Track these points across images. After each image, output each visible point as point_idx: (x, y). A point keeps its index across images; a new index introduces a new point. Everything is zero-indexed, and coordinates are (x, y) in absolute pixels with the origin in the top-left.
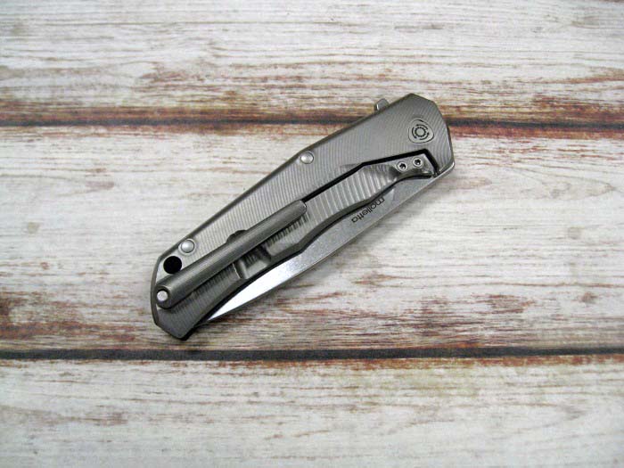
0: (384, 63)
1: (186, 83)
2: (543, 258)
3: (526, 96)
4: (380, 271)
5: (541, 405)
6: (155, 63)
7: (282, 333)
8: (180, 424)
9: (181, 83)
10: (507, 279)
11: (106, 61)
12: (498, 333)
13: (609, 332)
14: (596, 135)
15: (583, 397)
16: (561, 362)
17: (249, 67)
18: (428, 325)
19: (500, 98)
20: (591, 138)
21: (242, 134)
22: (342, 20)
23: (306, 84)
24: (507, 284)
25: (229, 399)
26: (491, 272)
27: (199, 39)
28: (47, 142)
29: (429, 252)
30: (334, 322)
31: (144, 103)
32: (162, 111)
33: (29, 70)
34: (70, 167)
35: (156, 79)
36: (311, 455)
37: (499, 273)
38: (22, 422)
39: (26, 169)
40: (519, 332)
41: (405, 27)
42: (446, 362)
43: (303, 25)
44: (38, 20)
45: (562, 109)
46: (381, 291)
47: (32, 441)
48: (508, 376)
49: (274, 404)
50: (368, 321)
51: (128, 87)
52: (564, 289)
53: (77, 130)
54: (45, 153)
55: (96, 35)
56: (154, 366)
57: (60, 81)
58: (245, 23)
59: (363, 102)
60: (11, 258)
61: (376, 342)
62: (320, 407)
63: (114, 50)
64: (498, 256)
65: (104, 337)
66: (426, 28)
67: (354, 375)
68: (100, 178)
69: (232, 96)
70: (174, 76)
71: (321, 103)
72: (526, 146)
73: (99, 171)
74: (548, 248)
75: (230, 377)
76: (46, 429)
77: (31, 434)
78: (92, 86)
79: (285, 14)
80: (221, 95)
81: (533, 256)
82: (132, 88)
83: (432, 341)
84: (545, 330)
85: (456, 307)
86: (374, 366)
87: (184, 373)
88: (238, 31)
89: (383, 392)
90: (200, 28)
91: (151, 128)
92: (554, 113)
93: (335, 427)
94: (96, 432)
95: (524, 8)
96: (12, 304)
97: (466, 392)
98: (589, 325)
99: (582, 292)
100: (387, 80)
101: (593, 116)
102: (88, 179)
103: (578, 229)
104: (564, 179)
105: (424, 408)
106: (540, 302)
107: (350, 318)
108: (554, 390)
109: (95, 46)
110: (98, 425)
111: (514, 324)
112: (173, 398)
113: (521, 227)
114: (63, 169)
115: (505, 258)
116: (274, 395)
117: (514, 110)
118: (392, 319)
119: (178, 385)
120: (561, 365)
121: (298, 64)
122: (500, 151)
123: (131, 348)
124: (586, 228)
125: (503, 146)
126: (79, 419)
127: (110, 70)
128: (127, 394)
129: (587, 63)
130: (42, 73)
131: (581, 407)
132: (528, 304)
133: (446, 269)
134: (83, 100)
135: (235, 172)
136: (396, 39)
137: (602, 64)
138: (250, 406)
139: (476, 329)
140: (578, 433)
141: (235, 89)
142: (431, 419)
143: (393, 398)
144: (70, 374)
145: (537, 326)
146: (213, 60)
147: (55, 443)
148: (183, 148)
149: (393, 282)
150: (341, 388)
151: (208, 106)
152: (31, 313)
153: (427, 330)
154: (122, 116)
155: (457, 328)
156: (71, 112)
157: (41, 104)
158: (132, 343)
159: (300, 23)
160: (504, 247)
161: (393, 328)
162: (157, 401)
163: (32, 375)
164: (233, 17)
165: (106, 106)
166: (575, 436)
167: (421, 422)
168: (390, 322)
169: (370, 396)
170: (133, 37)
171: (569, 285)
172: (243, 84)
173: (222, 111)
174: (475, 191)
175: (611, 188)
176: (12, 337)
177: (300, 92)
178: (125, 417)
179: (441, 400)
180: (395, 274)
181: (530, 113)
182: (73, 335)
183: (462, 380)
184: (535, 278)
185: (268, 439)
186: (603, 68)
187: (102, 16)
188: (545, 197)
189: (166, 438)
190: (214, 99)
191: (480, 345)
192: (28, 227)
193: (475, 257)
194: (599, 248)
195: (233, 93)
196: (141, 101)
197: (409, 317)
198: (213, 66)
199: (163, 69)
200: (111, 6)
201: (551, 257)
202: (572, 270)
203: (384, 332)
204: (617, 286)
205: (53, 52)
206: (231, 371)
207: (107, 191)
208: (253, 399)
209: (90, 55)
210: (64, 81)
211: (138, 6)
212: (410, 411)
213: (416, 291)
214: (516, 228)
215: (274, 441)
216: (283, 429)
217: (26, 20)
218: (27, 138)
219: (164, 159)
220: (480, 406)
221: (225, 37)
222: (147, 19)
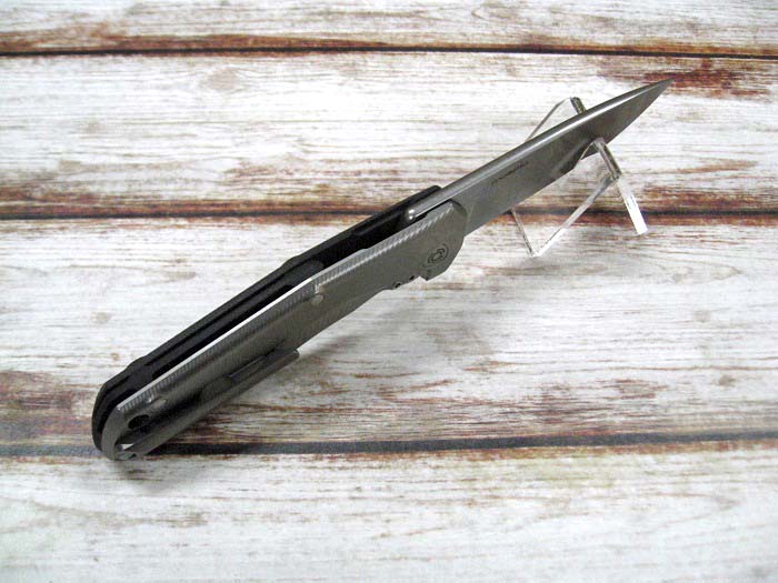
1: (274, 177)
2: (672, 342)
4: (492, 358)
5: (686, 495)
6: (240, 158)
7: (386, 424)
8: (270, 524)
9: (268, 177)
10: (635, 364)
11: (188, 157)
12: (630, 419)
13: (754, 416)
14: (714, 221)
15: (733, 485)
16: (702, 449)
17: (340, 161)
18: (550, 412)
20: (710, 224)
22: (436, 118)
23: (402, 177)
24: (634, 369)
25: (327, 495)
26: (615, 356)
27: (286, 136)
28: (122, 233)
29: (545, 337)
30: (445, 410)
31: (229, 196)
32: (248, 203)
33: (104, 166)
34: (146, 257)
35: (242, 173)
36: (426, 555)
37: (623, 357)
38: (80, 525)
39: (98, 259)
40: (653, 418)
41: (504, 124)
42: (574, 451)
43: (396, 123)
44: (115, 119)
45: (675, 198)
46: (494, 377)
47: (92, 547)
48: (646, 465)
49: (379, 500)
50: (483, 408)
51: (209, 182)
52: (698, 372)
53: (155, 222)
54: (119, 244)
55: (177, 133)
56: (241, 461)
57: (136, 175)
58: (336, 121)
60: (78, 349)
61: (494, 431)
62: (433, 502)
63: (197, 147)
64: (621, 340)
67: (470, 467)
69: (323, 189)
70: (261, 170)
73: (179, 261)
74: (675, 331)
75: (328, 470)
76: (110, 535)
77: (92, 538)
78: (172, 180)
79: (377, 113)
80: (312, 188)
81: (660, 339)
82: (215, 182)
83: (555, 429)
84: (683, 415)
85: (580, 392)
86: (493, 456)
87: (274, 468)
89: (505, 484)
90: (288, 126)
91: (235, 219)
92: (668, 202)
93: (452, 524)
94: (170, 534)
96: (75, 398)
97: (600, 482)
98: (732, 410)
99: (718, 375)
101: (710, 203)
102: (167, 269)
103: (707, 313)
104: (686, 264)
105: (554, 501)
106: (673, 386)
107: (463, 406)
108: (700, 478)
109: (176, 142)
110: (173, 527)
111: (646, 409)
112: (263, 496)
113: (645, 311)
114: (139, 260)
115: (629, 342)
116: (380, 489)
118: (510, 406)
119: (268, 481)
120: (705, 452)
121: (393, 159)
122: (613, 238)
123: (214, 442)
124: (715, 311)
125: (615, 233)
126: (150, 521)
127: (192, 166)
128: (209, 491)
130: (117, 168)
131: (734, 497)
132: (659, 388)
133: (566, 354)
134: (163, 193)
137: (713, 155)
138: (351, 502)
139: (604, 415)
140: (733, 525)
141: (327, 182)
142: (563, 512)
143: (518, 490)
144: (140, 471)
145: (672, 411)
146: (303, 156)
147: (120, 548)
148: (271, 239)
149: (509, 368)
150: (456, 480)
151: (298, 198)
153: (549, 417)
154: (205, 208)
155: (582, 415)
156: (148, 206)
157: (116, 197)
158: (214, 437)
159: (393, 121)
160: (626, 331)
161: (511, 416)
162: (243, 499)
163: (96, 473)
164: (323, 116)
165: (187, 199)
166: (731, 529)
167: (551, 516)
168: (508, 410)
169: (489, 489)
170: (217, 135)
171: (704, 368)
172: (335, 177)
173: (313, 203)
174: (590, 277)
175: (736, 272)
177: (396, 185)
178: (205, 517)
179: (572, 492)
180: (508, 361)
183: (594, 470)
184: (666, 362)
185: (373, 538)
186: (714, 159)
187: (182, 116)
188: (666, 281)
189: (253, 540)
190: (305, 191)
191: (610, 432)
192: (97, 318)
193: (596, 342)
194: (731, 330)
195: (325, 186)
196: (225, 194)
197: (528, 403)
198: (302, 161)
199: (249, 163)
200: (192, 107)
201: (679, 341)
202: (704, 353)
203: (502, 420)
204: (756, 369)
205: (129, 148)
206: (329, 465)
207: (188, 282)
208: (356, 494)
209: (171, 152)
210: (141, 175)
211: (223, 106)
212: (539, 505)
213: (535, 377)
214: (639, 312)
215: (381, 541)
216: (392, 527)
217: (103, 119)
218: (99, 230)
219: (252, 249)
220: (617, 498)
221: (315, 134)
222: (232, 119)
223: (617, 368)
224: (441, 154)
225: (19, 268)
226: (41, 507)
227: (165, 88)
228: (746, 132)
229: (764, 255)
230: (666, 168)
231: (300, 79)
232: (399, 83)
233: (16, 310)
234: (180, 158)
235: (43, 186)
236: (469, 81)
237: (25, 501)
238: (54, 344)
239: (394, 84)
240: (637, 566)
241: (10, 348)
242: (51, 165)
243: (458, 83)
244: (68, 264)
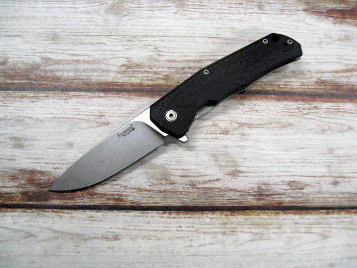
1: (143, 70)
2: (315, 163)
3: (312, 79)
4: (239, 169)
5: (310, 233)
6: (127, 58)
7: (192, 198)
8: (146, 240)
9: (141, 70)
10: (298, 173)
11: (102, 57)
12: (292, 199)
13: (344, 199)
14: (345, 100)
15: (329, 229)
16: (320, 213)
17: (175, 61)
18: (260, 195)
19: (300, 81)
20: (343, 102)
22: (222, 36)
24: (298, 176)
25: (168, 229)
26: (291, 169)
27: (149, 45)
28: (75, 100)
29: (262, 160)
30: (216, 193)
31: (123, 80)
32: (132, 85)
33: (62, 60)
34: (87, 114)
35: (128, 67)
36: (205, 255)
37: (294, 170)
38: (71, 239)
39: (65, 114)
40: (302, 199)
42: (268, 213)
43: (202, 39)
44: (65, 32)
45: (329, 86)
46: (238, 178)
47: (77, 248)
48: (296, 219)
49: (188, 231)
50: (232, 193)
51: (114, 71)
52: (323, 179)
53: (90, 94)
54: (74, 106)
55: (97, 41)
56: (133, 213)
57: (79, 67)
58: (173, 37)
60: (61, 160)
61: (236, 203)
62: (209, 233)
63: (106, 50)
64: (294, 162)
65: (108, 199)
67: (225, 218)
70: (137, 65)
72: (310, 106)
73: (101, 116)
74: (318, 158)
75: (168, 219)
76: (83, 242)
77: (76, 244)
78: (96, 70)
79: (193, 32)
80: (161, 77)
81: (311, 162)
82: (116, 72)
83: (261, 203)
84: (315, 198)
85: (274, 186)
86: (234, 214)
87: (147, 217)
88: (169, 41)
89: (239, 226)
90: (150, 39)
91: (126, 93)
92: (326, 89)
93: (216, 242)
94: (106, 243)
95: (314, 31)
97: (276, 227)
98: (335, 196)
99: (332, 180)
101: (345, 90)
102: (97, 120)
103: (333, 149)
104: (327, 124)
105: (257, 234)
106: (312, 184)
109: (95, 48)
110: (107, 241)
111: (300, 195)
112: (142, 228)
113: (306, 148)
114: (84, 115)
115: (297, 163)
116: (189, 227)
117: (306, 87)
118: (243, 192)
119: (144, 222)
120: (320, 215)
121: (200, 60)
122: (298, 109)
123: (121, 205)
124: (337, 149)
125: (299, 106)
126: (98, 238)
127: (104, 62)
128: (121, 226)
129: (344, 62)
130: (69, 62)
131: (327, 234)
132: (306, 185)
133: (269, 168)
134: (92, 78)
137: (352, 62)
138: (177, 232)
139: (282, 197)
141: (168, 74)
142: (260, 239)
143: (243, 229)
144: (92, 217)
145: (310, 196)
146: (157, 57)
147: (88, 249)
149: (245, 174)
150: (219, 224)
151: (155, 83)
153: (259, 197)
154: (112, 87)
155: (273, 197)
156: (86, 84)
157: (70, 79)
158: (122, 202)
159: (201, 37)
160: (297, 158)
161: (243, 196)
162: (135, 230)
163: (75, 217)
164: (166, 33)
165: (103, 81)
166: (325, 247)
167: (255, 240)
168: (243, 193)
169: (232, 228)
170: (115, 43)
171: (327, 177)
172: (172, 71)
173: (162, 85)
174: (285, 129)
175: (350, 128)
176: (65, 199)
178: (120, 237)
179: (265, 230)
180: (246, 171)
181: (314, 89)
182: (94, 198)
183: (275, 221)
184: (311, 173)
185: (186, 247)
186: (352, 64)
187: (98, 31)
188: (318, 133)
189: (139, 247)
190: (159, 79)
191: (284, 205)
192: (68, 144)
193: (284, 162)
194: (342, 158)
195: (167, 76)
196: (121, 79)
197: (251, 191)
198: (157, 60)
199: (131, 61)
200: (103, 25)
201: (319, 163)
202: (328, 170)
203: (240, 198)
204: (349, 177)
205: (74, 50)
206: (169, 216)
207: (107, 127)
208: (179, 229)
209: (94, 53)
210: (81, 67)
211: (117, 25)
212: (250, 235)
213: (255, 179)
214: (303, 148)
215: (188, 248)
216: (193, 243)
217: (59, 32)
218: (64, 98)
220: (282, 233)
221: (163, 44)
222: (122, 33)
223: (290, 176)
225: (30, 118)
226: (55, 231)
227: (88, 13)
231: (155, 9)
232: (204, 13)
233: (32, 140)
234: (98, 57)
235: (35, 72)
236: (239, 13)
237: (47, 229)
238: (50, 157)
239: (202, 13)
240: (286, 261)
241: (32, 158)
242: (37, 60)
243: (233, 14)
244: (52, 116)
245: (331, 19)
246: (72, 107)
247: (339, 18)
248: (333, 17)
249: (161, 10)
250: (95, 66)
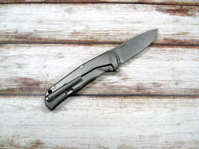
0: (128, 30)
1: (81, 34)
3: (161, 38)
4: (127, 77)
5: (165, 108)
6: (73, 30)
7: (104, 91)
8: (80, 111)
11: (62, 29)
12: (155, 91)
13: (182, 92)
14: (178, 47)
15: (176, 106)
16: (170, 98)
17: (96, 31)
18: (138, 89)
21: (94, 46)
22: (117, 21)
23: (109, 35)
24: (157, 80)
25: (92, 105)
26: (153, 77)
27: (84, 25)
28: (48, 47)
29: (139, 73)
30: (116, 88)
32: (75, 41)
33: (43, 31)
34: (54, 53)
35: (74, 34)
36: (111, 118)
37: (155, 78)
39: (43, 53)
40: (160, 91)
41: (133, 22)
42: (143, 98)
43: (108, 22)
44: (45, 20)
45: (170, 41)
46: (127, 81)
47: (45, 114)
48: (158, 101)
49: (102, 106)
50: (124, 88)
51: (67, 35)
52: (170, 82)
53: (55, 45)
55: (59, 23)
57: (51, 34)
58: (95, 21)
59: (123, 39)
60: (40, 73)
61: (126, 93)
62: (113, 107)
63: (64, 27)
64: (155, 74)
66: (138, 22)
67: (121, 100)
68: (61, 55)
69: (92, 38)
70: (78, 33)
71: (113, 40)
72: (161, 49)
73: (60, 54)
74: (167, 72)
78: (58, 35)
79: (104, 19)
80: (89, 37)
81: (163, 74)
83: (139, 93)
84: (167, 91)
85: (145, 85)
86: (126, 98)
87: (81, 99)
88: (93, 23)
89: (128, 104)
90: (84, 22)
91: (72, 44)
92: (168, 42)
93: (117, 112)
95: (161, 18)
96: (40, 84)
97: (148, 104)
98: (177, 90)
99: (175, 82)
100: (128, 34)
101: (178, 42)
102: (58, 56)
103: (174, 68)
104: (171, 57)
105: (138, 108)
106: (165, 84)
107: (120, 87)
108: (169, 104)
109: (59, 26)
111: (159, 89)
112: (79, 105)
113: (161, 67)
114: (52, 53)
115: (157, 74)
116: (102, 104)
117: (159, 41)
118: (130, 87)
119: (80, 102)
121: (107, 30)
122: (155, 50)
124: (176, 68)
125: (156, 49)
127: (63, 31)
129: (176, 30)
130: (46, 32)
131: (175, 109)
132: (162, 85)
133: (142, 77)
134: (56, 38)
135: (93, 54)
136: (130, 25)
137: (180, 31)
138: (96, 107)
139: (150, 90)
140: (175, 114)
141: (92, 36)
142: (139, 110)
143: (131, 105)
145: (164, 90)
146: (87, 29)
148: (80, 49)
149: (130, 79)
150: (118, 103)
151: (86, 40)
152: (45, 86)
154: (66, 42)
155: (145, 90)
156: (53, 41)
157: (46, 39)
160: (156, 72)
161: (130, 90)
162: (75, 105)
164: (92, 20)
165: (62, 39)
166: (174, 115)
167: (137, 111)
168: (130, 88)
169: (125, 105)
170: (68, 24)
171: (172, 81)
172: (94, 35)
173: (89, 41)
174: (149, 59)
175: (182, 59)
176: (40, 91)
177: (108, 37)
178: (67, 109)
179: (142, 106)
181: (162, 42)
183: (147, 102)
184: (164, 79)
185: (101, 114)
186: (180, 32)
187: (60, 19)
188: (166, 61)
189: (77, 114)
190: (88, 38)
191: (151, 94)
192: (44, 66)
193: (149, 74)
194: (179, 72)
195: (92, 37)
196: (70, 38)
197: (134, 87)
198: (87, 31)
199: (75, 31)
200: (62, 17)
201: (167, 74)
202: (173, 77)
203: (128, 90)
204: (184, 81)
205: (49, 27)
206: (92, 99)
207: (63, 59)
208: (98, 105)
209: (59, 28)
210: (52, 34)
211: (69, 17)
212: (134, 108)
213: (136, 81)
214: (159, 68)
215: (102, 115)
216: (105, 112)
217: (42, 20)
218: (43, 46)
219: (76, 51)
220: (151, 108)
221: (90, 24)
222: (71, 20)
223: (153, 80)
224: (118, 29)
225: (26, 55)
226: (34, 106)
228: (189, 25)
229: (189, 55)
230: (169, 34)
231: (87, 10)
232: (109, 11)
233: (26, 64)
234: (60, 30)
235: (30, 36)
236: (125, 11)
237: (31, 105)
238: (35, 72)
239: (108, 12)
240: (154, 122)
241: (25, 73)
242: (32, 31)
243: (122, 12)
244: (37, 54)
245: (169, 13)
246: (47, 50)
247: (173, 13)
248: (170, 12)
249: (89, 11)
250: (58, 33)
